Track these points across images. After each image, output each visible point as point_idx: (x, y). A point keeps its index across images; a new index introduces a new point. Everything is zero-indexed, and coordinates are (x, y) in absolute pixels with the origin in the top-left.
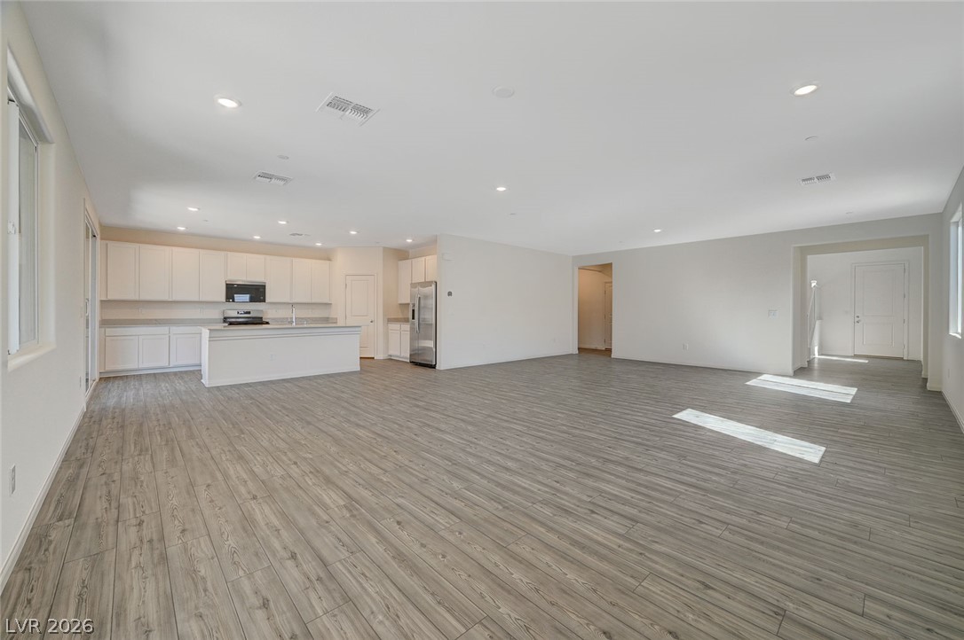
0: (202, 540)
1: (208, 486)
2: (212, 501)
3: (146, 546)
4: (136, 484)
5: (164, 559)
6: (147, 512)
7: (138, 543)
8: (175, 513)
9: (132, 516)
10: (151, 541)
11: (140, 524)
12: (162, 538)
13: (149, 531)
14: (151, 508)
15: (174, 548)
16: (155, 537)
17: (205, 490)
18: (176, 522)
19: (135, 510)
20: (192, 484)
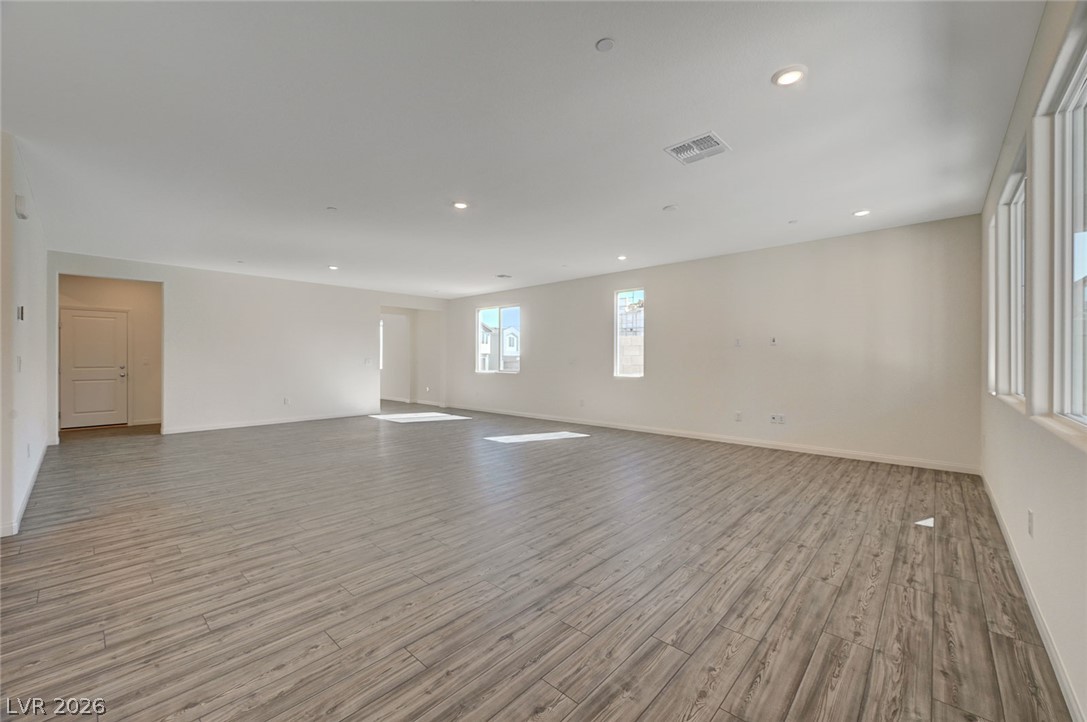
0: (867, 544)
1: (824, 579)
2: (837, 563)
3: (910, 561)
4: (908, 639)
5: (898, 549)
6: (902, 588)
7: (915, 567)
8: (875, 572)
9: (919, 592)
10: (905, 562)
11: (911, 580)
12: (895, 560)
13: (904, 571)
14: (896, 590)
15: (888, 551)
16: (901, 564)
17: (832, 576)
18: (878, 565)
19: (915, 598)
20: (840, 592)
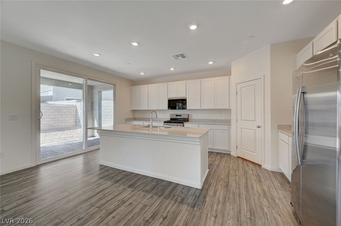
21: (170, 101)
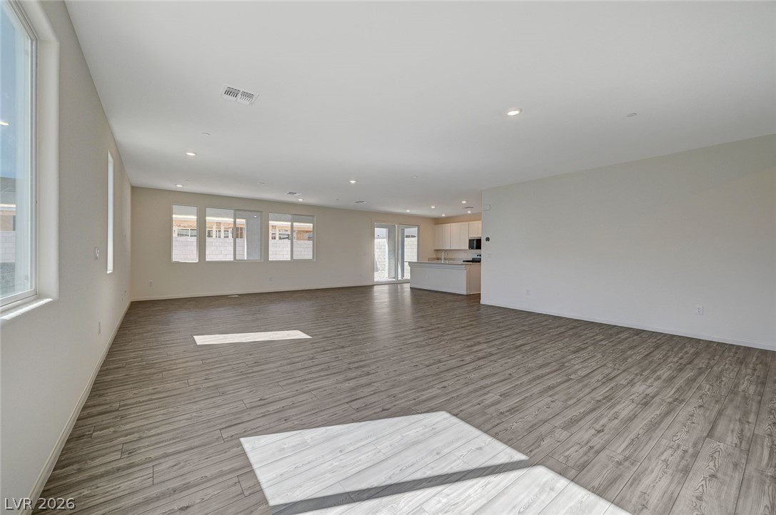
21: (471, 241)
